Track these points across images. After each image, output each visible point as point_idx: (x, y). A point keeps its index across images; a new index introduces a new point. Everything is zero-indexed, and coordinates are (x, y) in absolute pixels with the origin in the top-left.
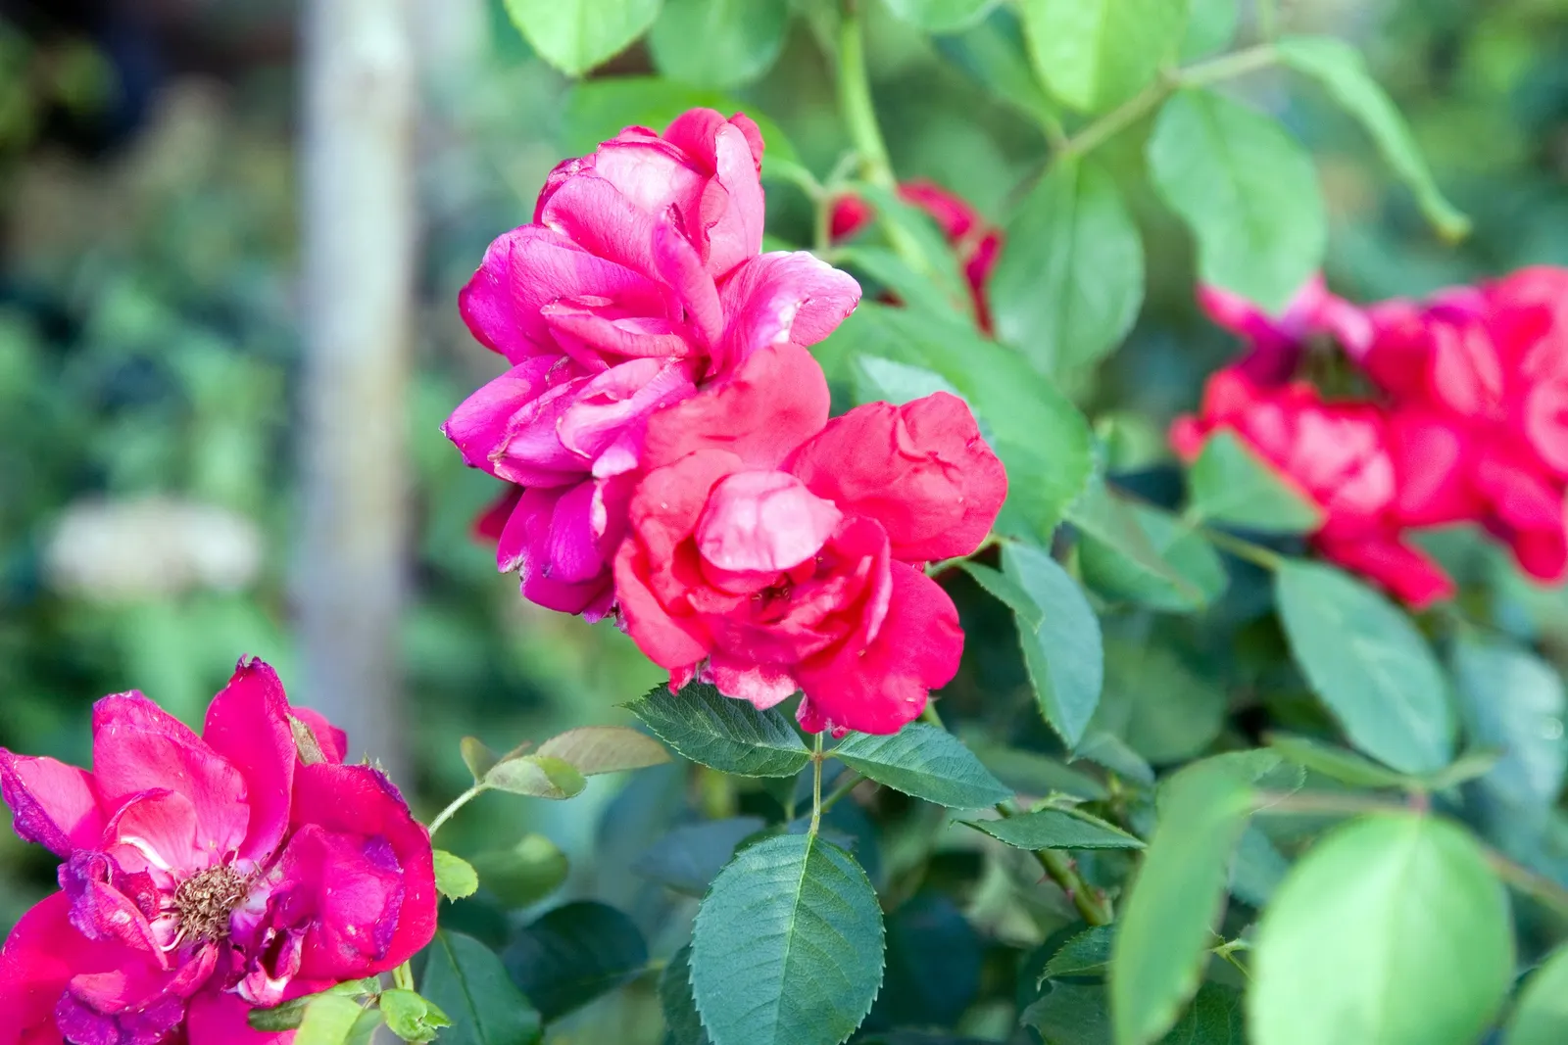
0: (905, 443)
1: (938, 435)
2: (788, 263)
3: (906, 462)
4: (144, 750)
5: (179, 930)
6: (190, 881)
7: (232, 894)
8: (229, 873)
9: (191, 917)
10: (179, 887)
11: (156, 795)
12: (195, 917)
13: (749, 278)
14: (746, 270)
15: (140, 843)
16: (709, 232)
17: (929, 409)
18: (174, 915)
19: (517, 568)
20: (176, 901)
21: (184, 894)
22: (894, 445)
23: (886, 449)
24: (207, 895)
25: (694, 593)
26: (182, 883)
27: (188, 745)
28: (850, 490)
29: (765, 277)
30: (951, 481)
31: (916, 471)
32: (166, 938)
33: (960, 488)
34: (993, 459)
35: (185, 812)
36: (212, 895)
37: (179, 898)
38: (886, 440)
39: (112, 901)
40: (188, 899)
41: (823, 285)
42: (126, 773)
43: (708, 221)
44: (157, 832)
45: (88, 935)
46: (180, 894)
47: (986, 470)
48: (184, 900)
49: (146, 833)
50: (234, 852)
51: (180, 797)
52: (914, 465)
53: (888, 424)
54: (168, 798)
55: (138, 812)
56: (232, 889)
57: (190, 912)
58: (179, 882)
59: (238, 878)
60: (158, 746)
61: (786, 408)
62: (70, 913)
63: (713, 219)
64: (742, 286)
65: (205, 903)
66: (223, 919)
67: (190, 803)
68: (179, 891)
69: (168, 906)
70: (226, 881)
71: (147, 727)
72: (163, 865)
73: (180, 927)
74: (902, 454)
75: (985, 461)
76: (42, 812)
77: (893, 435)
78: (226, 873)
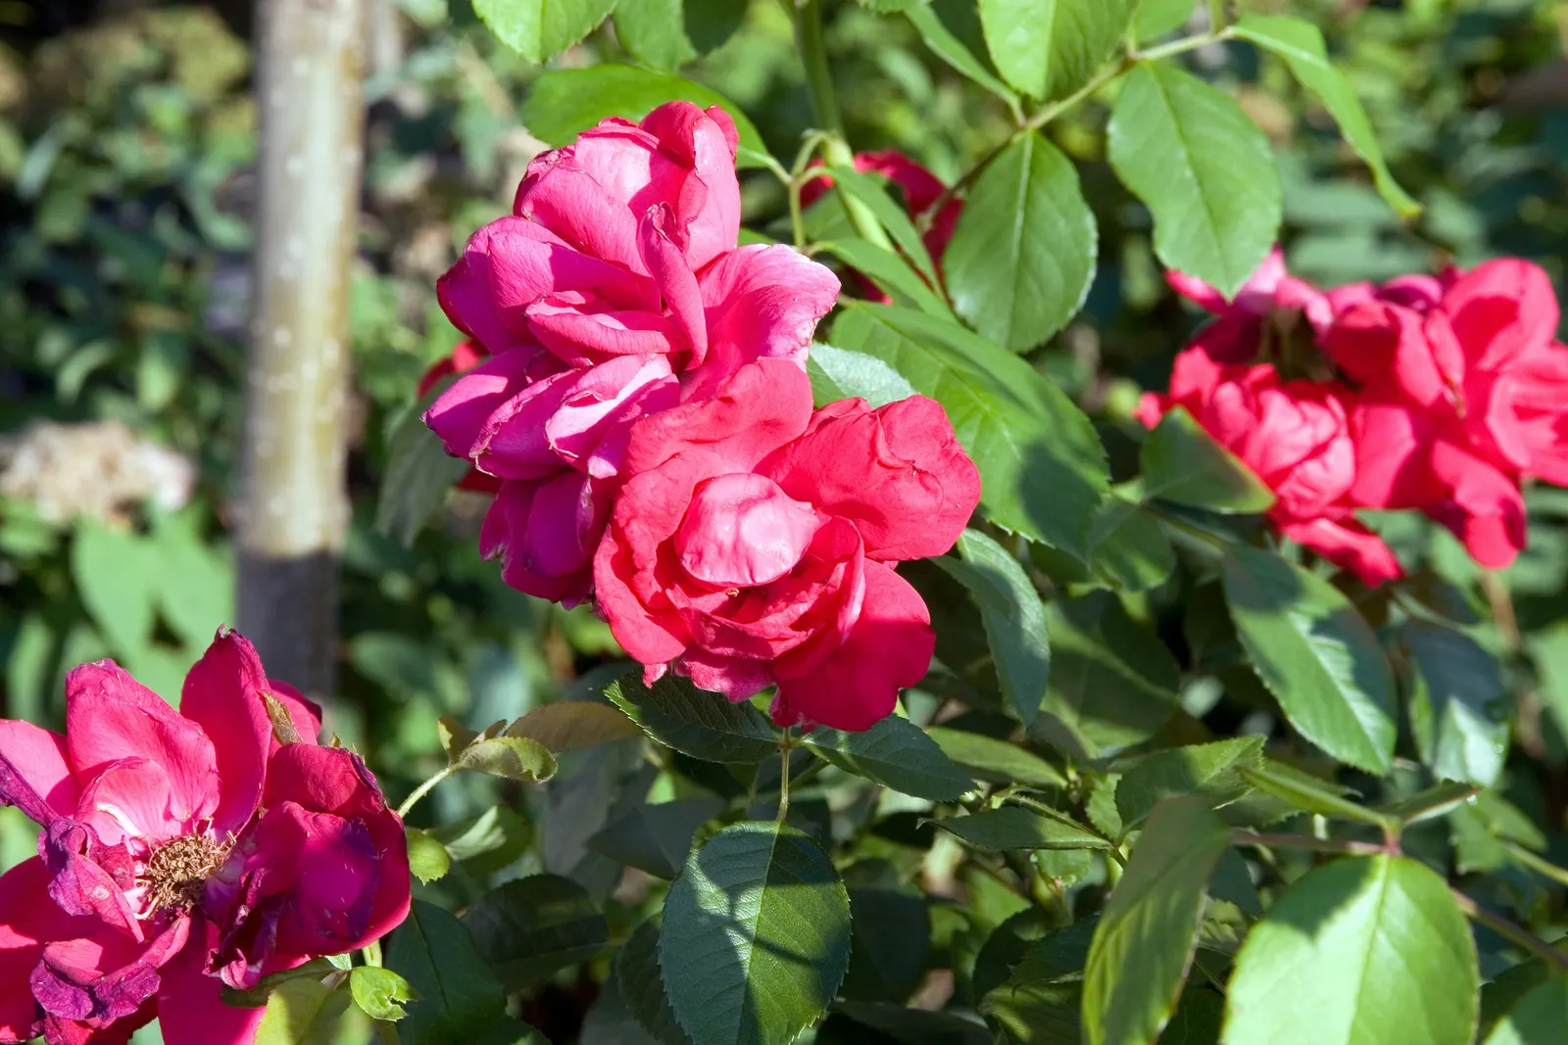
0: (883, 452)
1: (913, 438)
2: (768, 256)
3: (882, 469)
4: (118, 722)
5: (153, 899)
6: (164, 850)
7: (207, 864)
8: (204, 843)
9: (165, 886)
10: (153, 856)
11: (130, 763)
12: (170, 885)
13: (730, 271)
14: (727, 262)
15: (114, 810)
16: (690, 226)
17: (905, 413)
18: (148, 882)
19: (498, 556)
20: (151, 869)
21: (158, 862)
22: (873, 452)
23: (866, 458)
24: (181, 865)
25: (672, 588)
26: (157, 851)
27: (161, 716)
28: (828, 493)
29: (745, 271)
30: (927, 488)
31: (894, 478)
32: (139, 905)
33: (936, 497)
34: (967, 463)
35: (160, 780)
36: (187, 864)
37: (153, 866)
38: (865, 447)
39: (92, 876)
40: (162, 867)
41: (802, 279)
42: (98, 742)
43: (688, 216)
44: (130, 799)
45: (67, 909)
46: (155, 862)
47: (960, 472)
48: (158, 867)
49: (119, 800)
50: (208, 822)
51: (155, 765)
52: (891, 473)
53: (868, 433)
54: (145, 766)
55: (112, 781)
56: (207, 860)
57: (164, 880)
58: (154, 850)
59: (214, 849)
60: (132, 716)
61: (768, 419)
62: (50, 886)
63: (693, 214)
64: (722, 277)
65: (179, 872)
66: (198, 888)
67: (164, 772)
68: (153, 859)
69: (141, 874)
70: (201, 851)
71: (120, 698)
72: (135, 833)
73: (155, 895)
74: (880, 463)
75: (959, 465)
76: (18, 776)
77: (873, 443)
78: (201, 843)
